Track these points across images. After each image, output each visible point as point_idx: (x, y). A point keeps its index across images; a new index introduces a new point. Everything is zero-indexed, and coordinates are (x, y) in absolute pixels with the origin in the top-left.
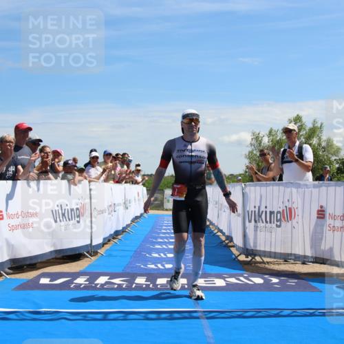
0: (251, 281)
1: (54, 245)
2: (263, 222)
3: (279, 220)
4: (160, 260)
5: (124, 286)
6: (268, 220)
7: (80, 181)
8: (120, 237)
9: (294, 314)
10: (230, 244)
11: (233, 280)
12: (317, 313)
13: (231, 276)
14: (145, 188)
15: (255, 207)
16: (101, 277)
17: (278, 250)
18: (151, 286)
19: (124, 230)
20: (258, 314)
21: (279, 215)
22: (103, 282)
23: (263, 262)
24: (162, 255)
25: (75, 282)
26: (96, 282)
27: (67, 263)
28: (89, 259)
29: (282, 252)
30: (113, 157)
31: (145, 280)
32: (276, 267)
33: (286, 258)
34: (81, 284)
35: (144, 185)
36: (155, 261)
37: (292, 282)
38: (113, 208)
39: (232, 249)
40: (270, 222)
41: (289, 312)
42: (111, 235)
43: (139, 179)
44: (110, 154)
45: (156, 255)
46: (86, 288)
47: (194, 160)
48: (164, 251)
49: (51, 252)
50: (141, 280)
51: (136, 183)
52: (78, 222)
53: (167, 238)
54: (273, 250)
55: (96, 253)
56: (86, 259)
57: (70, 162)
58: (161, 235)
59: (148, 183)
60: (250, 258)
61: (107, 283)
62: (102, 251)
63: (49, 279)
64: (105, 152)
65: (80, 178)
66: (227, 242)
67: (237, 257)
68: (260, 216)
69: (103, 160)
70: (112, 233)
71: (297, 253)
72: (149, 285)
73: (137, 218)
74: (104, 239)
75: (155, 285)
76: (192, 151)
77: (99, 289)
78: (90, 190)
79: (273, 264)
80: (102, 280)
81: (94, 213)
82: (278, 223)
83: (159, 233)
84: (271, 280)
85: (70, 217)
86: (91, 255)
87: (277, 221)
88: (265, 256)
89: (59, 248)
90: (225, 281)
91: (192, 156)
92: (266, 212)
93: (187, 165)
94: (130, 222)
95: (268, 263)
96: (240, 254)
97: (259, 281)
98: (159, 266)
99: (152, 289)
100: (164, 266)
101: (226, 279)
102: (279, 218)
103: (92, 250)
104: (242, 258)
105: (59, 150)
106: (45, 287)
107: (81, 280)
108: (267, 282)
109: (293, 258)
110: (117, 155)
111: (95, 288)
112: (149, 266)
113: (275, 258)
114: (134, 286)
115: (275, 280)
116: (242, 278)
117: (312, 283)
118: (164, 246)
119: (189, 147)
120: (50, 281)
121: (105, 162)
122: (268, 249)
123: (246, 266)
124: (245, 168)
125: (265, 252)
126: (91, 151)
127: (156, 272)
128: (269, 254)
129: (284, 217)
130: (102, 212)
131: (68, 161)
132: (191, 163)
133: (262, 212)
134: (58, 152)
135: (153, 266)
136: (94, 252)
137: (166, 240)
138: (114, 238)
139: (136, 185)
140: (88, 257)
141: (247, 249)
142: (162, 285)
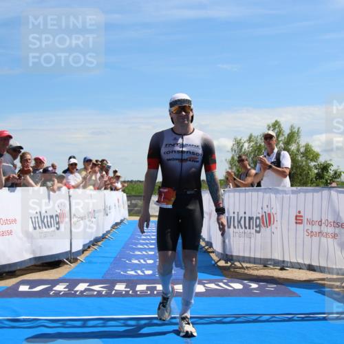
0: (230, 286)
1: (33, 252)
2: (242, 228)
3: (259, 226)
4: (140, 267)
5: (104, 293)
6: (247, 225)
7: (59, 188)
8: (100, 243)
9: (273, 319)
10: (210, 250)
11: (212, 286)
12: (295, 318)
13: (211, 282)
14: (125, 195)
15: (234, 213)
16: (81, 284)
17: (258, 256)
18: (131, 292)
19: (103, 237)
20: (237, 319)
21: (258, 221)
22: (83, 289)
23: (243, 268)
24: (142, 261)
25: (55, 289)
26: (75, 289)
27: (46, 270)
28: (68, 266)
29: (262, 257)
30: (93, 164)
31: (124, 286)
32: (255, 273)
33: (265, 263)
34: (60, 291)
35: (124, 191)
36: (135, 267)
37: (271, 287)
38: (93, 214)
39: (212, 255)
40: (250, 228)
41: (268, 317)
42: (91, 242)
43: (119, 185)
44: (90, 161)
45: (136, 262)
46: (66, 295)
47: (185, 156)
48: (143, 257)
49: (30, 259)
50: (120, 287)
51: (116, 189)
52: (58, 229)
53: (147, 244)
54: (252, 256)
55: (75, 260)
56: (66, 266)
57: (50, 169)
58: (141, 241)
59: (129, 190)
60: (229, 264)
61: (86, 290)
62: (81, 258)
63: (28, 287)
64: (85, 158)
65: (60, 185)
66: (206, 247)
67: (216, 263)
68: (239, 222)
69: (83, 167)
70: (92, 239)
71: (277, 258)
72: (129, 291)
73: (117, 224)
74: (84, 246)
75: (135, 292)
76: (183, 146)
77: (78, 296)
78: (70, 197)
79: (253, 270)
80: (82, 287)
81: (74, 220)
82: (258, 229)
83: (139, 240)
84: (250, 286)
85: (49, 224)
86: (70, 262)
87: (256, 227)
88: (244, 262)
89: (38, 255)
90: (205, 286)
91: (182, 152)
92: (245, 218)
93: (177, 163)
94: (109, 229)
95: (247, 268)
96: (220, 260)
97: (238, 286)
98: (139, 272)
99: (131, 296)
100: (144, 273)
101: (206, 285)
102: (258, 223)
103: (71, 257)
104: (222, 263)
105: (41, 158)
106: (25, 294)
107: (60, 288)
108: (246, 287)
109: (272, 263)
110: (97, 161)
111: (74, 295)
112: (128, 272)
113: (255, 263)
114: (113, 293)
115: (254, 286)
116: (221, 284)
117: (290, 288)
118: (144, 253)
119: (180, 141)
120: (29, 288)
121: (85, 169)
122: (247, 255)
123: (225, 272)
124: (224, 174)
125: (244, 257)
126: (70, 158)
127: (136, 278)
128: (249, 260)
129: (263, 223)
130: (82, 218)
131: (47, 168)
132: (182, 160)
133: (241, 218)
134: (40, 159)
135: (133, 273)
136: (74, 259)
137: (146, 246)
138: (94, 245)
139: (116, 192)
140: (67, 264)
141: (227, 255)
142: (142, 291)
